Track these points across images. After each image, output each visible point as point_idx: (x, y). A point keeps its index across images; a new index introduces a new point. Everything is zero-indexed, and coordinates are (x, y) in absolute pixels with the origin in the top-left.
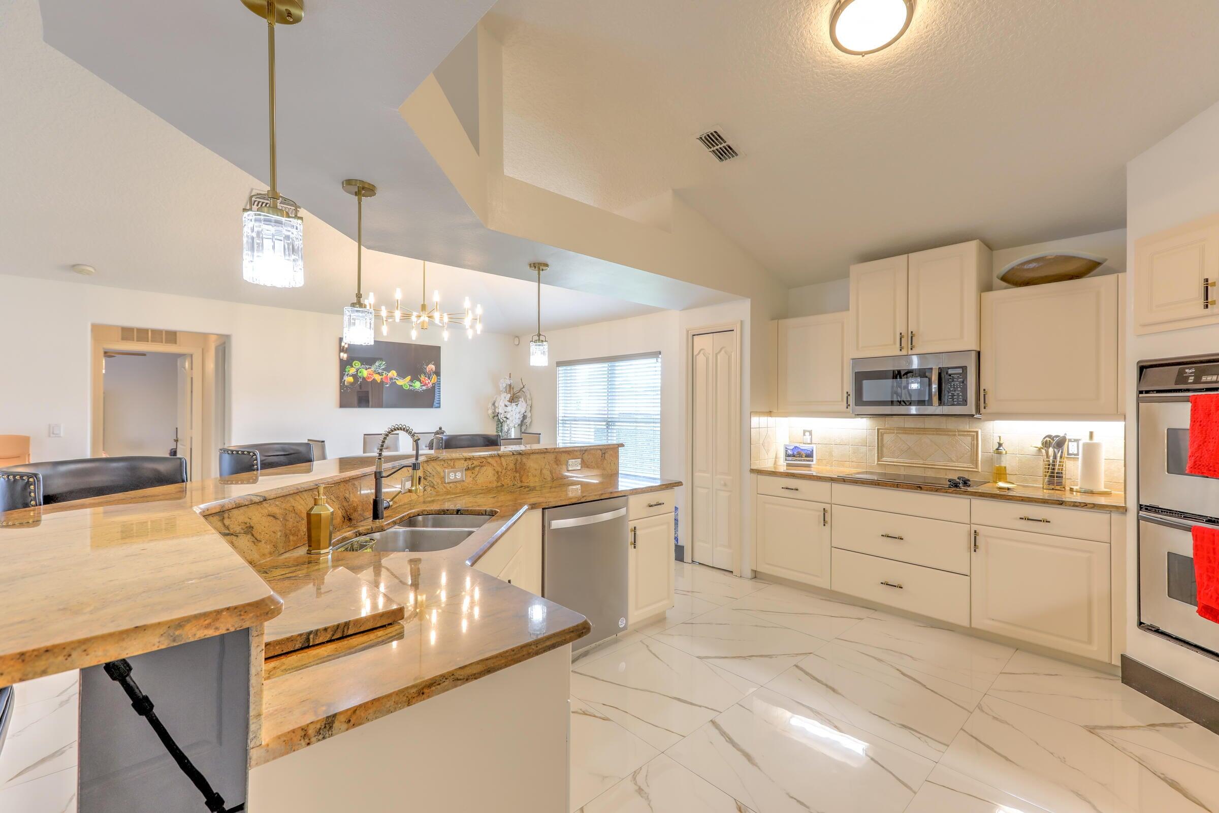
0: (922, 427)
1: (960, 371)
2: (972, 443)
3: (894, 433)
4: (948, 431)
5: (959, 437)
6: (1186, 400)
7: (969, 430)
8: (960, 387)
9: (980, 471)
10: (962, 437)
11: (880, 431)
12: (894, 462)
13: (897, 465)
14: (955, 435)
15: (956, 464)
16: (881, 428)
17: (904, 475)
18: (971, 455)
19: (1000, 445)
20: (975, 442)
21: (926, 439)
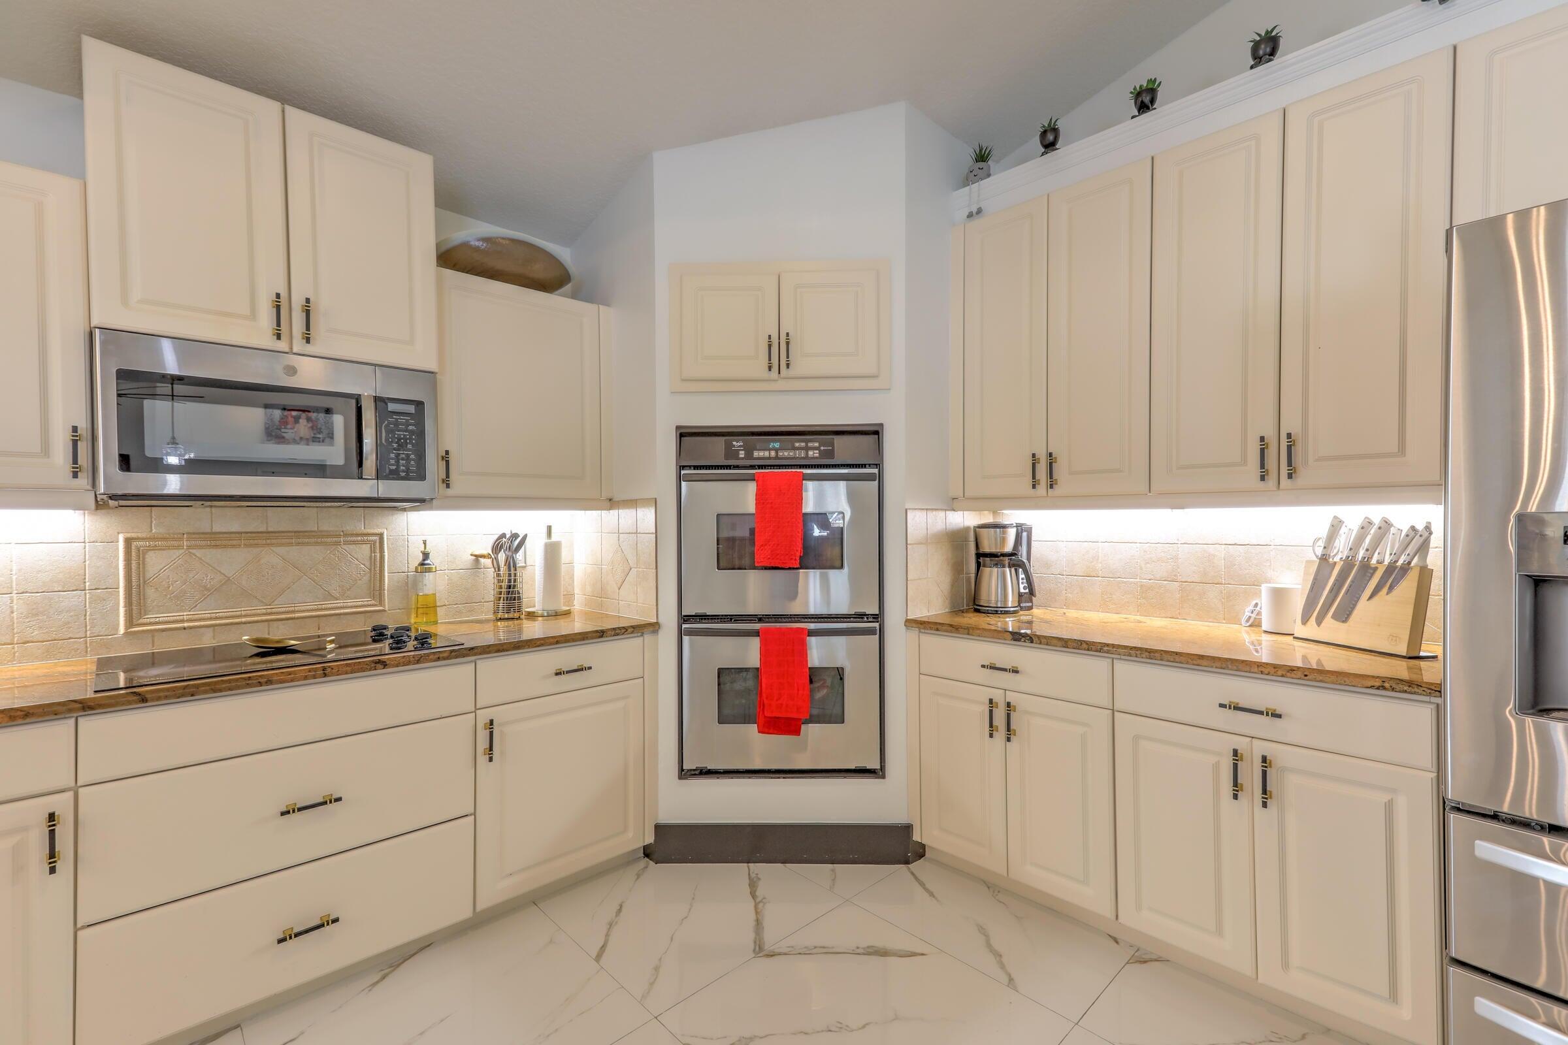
0: (260, 530)
1: (411, 409)
2: (371, 556)
3: (178, 547)
4: (323, 537)
5: (345, 547)
6: (751, 478)
7: (365, 531)
8: (411, 443)
9: (387, 609)
10: (351, 547)
11: (134, 544)
12: (182, 621)
13: (191, 628)
14: (338, 543)
15: (340, 603)
16: (140, 535)
17: (214, 649)
18: (370, 580)
19: (426, 555)
20: (378, 555)
21: (272, 557)
